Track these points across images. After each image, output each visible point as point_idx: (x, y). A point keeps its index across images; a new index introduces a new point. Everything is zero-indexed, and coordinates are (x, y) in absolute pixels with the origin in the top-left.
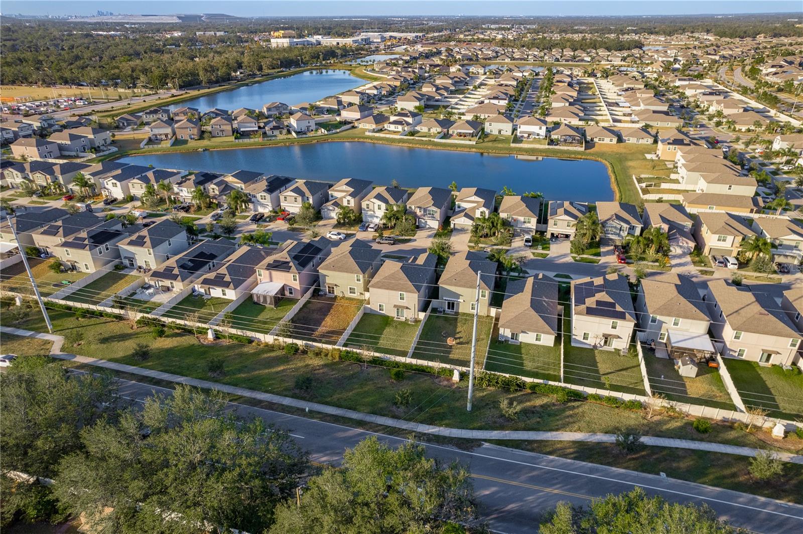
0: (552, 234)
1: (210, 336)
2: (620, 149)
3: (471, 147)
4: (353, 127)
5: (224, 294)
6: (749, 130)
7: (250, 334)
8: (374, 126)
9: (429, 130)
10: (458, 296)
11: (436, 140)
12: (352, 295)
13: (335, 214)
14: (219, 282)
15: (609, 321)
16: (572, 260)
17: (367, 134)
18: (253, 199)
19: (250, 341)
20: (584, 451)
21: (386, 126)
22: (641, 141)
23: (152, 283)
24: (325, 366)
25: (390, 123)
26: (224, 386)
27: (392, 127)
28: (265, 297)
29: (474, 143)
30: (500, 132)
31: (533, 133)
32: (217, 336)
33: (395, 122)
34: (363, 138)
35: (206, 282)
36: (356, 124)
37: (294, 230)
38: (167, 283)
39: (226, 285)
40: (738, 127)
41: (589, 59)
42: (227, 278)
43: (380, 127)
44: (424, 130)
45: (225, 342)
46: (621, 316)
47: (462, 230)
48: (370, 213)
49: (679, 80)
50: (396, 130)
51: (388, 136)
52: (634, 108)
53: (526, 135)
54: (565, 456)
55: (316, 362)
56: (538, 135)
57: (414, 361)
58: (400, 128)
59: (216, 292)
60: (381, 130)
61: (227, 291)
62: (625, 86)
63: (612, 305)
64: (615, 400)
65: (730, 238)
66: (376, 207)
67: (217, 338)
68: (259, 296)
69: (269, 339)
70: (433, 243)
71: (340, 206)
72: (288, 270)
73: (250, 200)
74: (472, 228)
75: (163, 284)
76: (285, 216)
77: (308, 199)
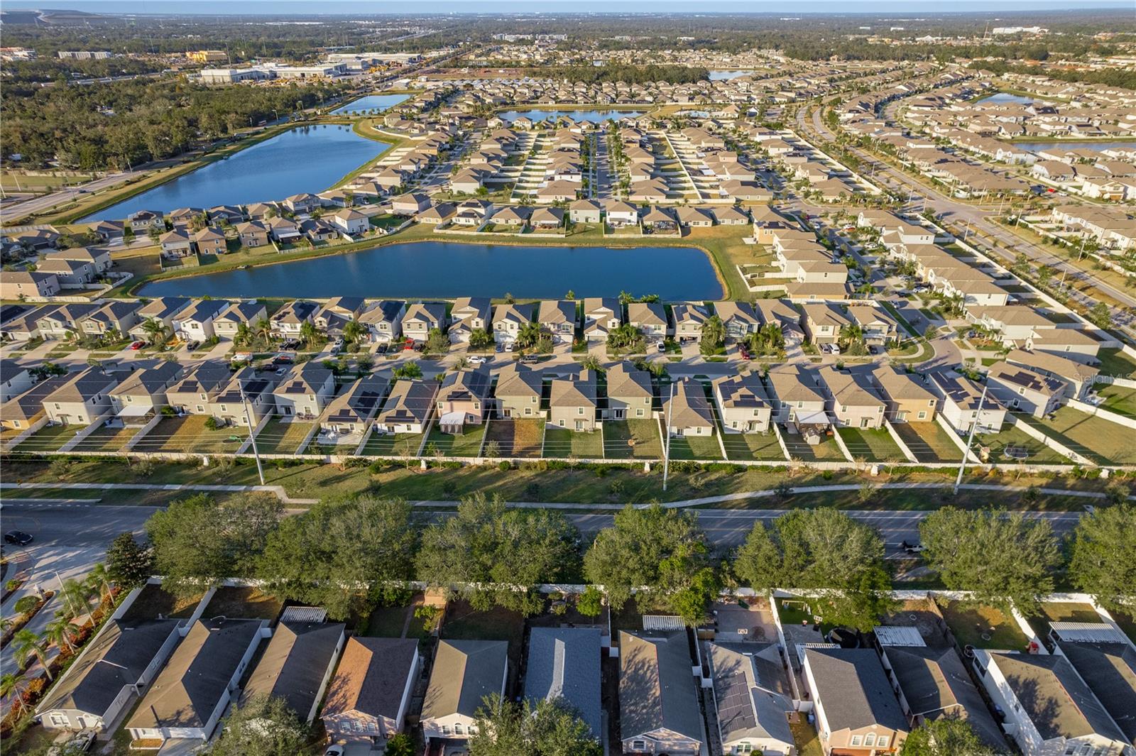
0: (681, 339)
1: (423, 466)
2: (715, 233)
3: (561, 241)
4: (414, 223)
5: (409, 429)
6: (835, 201)
7: (459, 459)
8: (440, 221)
9: (507, 222)
10: (625, 405)
11: (520, 235)
12: (530, 416)
13: (466, 338)
14: (401, 417)
15: (751, 411)
16: (704, 361)
17: (436, 231)
18: (371, 329)
19: (462, 465)
20: (753, 503)
21: (454, 219)
22: (736, 222)
23: (330, 428)
24: (537, 475)
25: (459, 216)
27: (462, 221)
28: (453, 427)
29: (564, 236)
30: (587, 220)
31: (624, 220)
32: (429, 465)
33: (464, 215)
34: (433, 237)
35: (388, 420)
36: (417, 219)
37: (428, 358)
38: (347, 425)
39: (411, 420)
40: (825, 198)
42: (409, 414)
43: (447, 221)
44: (501, 222)
45: (439, 470)
46: (760, 405)
47: (596, 342)
48: (502, 333)
49: (760, 134)
50: (466, 223)
51: (461, 232)
52: (720, 177)
53: (616, 223)
54: (742, 508)
55: (527, 474)
56: (629, 221)
57: (610, 461)
58: (472, 221)
59: (401, 428)
60: (448, 226)
61: (412, 426)
62: (704, 145)
63: (753, 397)
64: (767, 467)
65: (831, 328)
66: (509, 326)
67: (429, 467)
68: (446, 427)
69: (479, 461)
70: (575, 358)
71: (469, 329)
72: (469, 399)
73: (367, 330)
74: (607, 339)
75: (342, 427)
76: (412, 345)
77: (433, 324)
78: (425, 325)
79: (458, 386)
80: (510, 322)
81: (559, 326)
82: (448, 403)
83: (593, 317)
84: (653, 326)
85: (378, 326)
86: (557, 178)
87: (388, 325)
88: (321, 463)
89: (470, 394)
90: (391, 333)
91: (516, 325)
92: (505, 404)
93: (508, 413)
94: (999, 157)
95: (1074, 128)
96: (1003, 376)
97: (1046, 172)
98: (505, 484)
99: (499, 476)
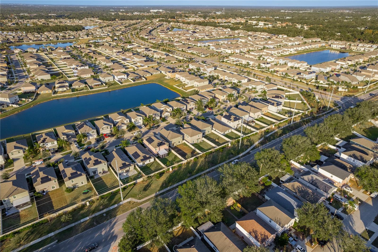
0: (190, 109)
1: (171, 170)
4: (39, 94)
5: (150, 161)
7: (180, 163)
8: (50, 91)
9: (79, 87)
10: (205, 130)
11: (90, 90)
12: (180, 143)
13: (125, 127)
14: (145, 158)
15: (238, 121)
16: (201, 114)
17: (51, 95)
18: (86, 135)
20: (261, 144)
21: (56, 90)
22: (157, 73)
23: (121, 172)
24: (205, 158)
25: (58, 88)
27: (61, 89)
28: (165, 155)
29: (107, 87)
30: (109, 80)
33: (60, 87)
34: (52, 98)
35: (142, 160)
36: (38, 92)
37: (118, 138)
38: (128, 168)
39: (150, 158)
40: (172, 62)
41: (73, 37)
42: (147, 156)
44: (77, 87)
45: (176, 169)
46: (239, 119)
47: (167, 117)
48: (137, 122)
49: (130, 45)
50: (63, 90)
51: (62, 94)
52: (133, 60)
53: (120, 80)
54: (260, 146)
55: (202, 159)
56: (124, 78)
57: (220, 147)
58: (65, 89)
59: (147, 162)
60: (55, 92)
63: (236, 117)
65: (225, 96)
66: (139, 119)
68: (163, 156)
69: (185, 162)
70: (166, 123)
71: (125, 124)
72: (164, 144)
74: (170, 115)
75: (126, 170)
77: (111, 126)
78: (109, 127)
79: (157, 141)
80: (139, 117)
82: (158, 148)
83: (162, 109)
84: (182, 107)
85: (90, 132)
86: (79, 68)
88: (135, 184)
89: (163, 142)
90: (95, 133)
91: (141, 118)
92: (173, 142)
93: (173, 145)
94: (199, 45)
95: (205, 36)
96: (273, 97)
97: (214, 48)
98: (200, 165)
99: (195, 163)
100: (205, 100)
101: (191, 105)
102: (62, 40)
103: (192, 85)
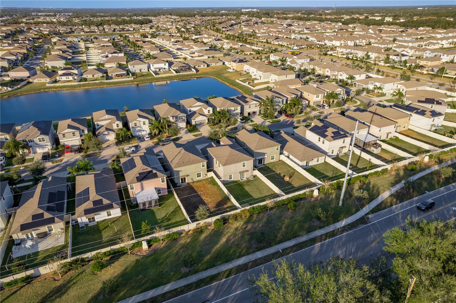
0: (249, 114)
1: (145, 246)
2: (209, 70)
3: (131, 81)
4: (29, 83)
5: (109, 215)
6: (250, 54)
7: (175, 230)
8: (48, 80)
9: (93, 76)
10: (264, 154)
11: (105, 81)
13: (111, 137)
14: (98, 207)
15: (342, 141)
16: (270, 123)
17: (48, 85)
18: (30, 144)
19: (180, 233)
20: (397, 198)
21: (58, 78)
22: (217, 64)
23: (25, 237)
24: (247, 223)
25: (61, 75)
26: (206, 271)
27: (64, 78)
28: (150, 203)
29: (132, 79)
30: (140, 70)
31: (162, 68)
32: (149, 243)
33: (64, 75)
35: (87, 212)
36: (30, 80)
37: (88, 156)
38: (44, 229)
39: (110, 207)
41: (132, 29)
42: (106, 202)
43: (53, 79)
44: (89, 77)
45: (162, 245)
46: (346, 136)
47: (201, 124)
48: (138, 129)
50: (68, 80)
51: (64, 84)
52: (192, 50)
53: (158, 70)
55: (238, 224)
56: (165, 69)
58: (71, 78)
59: (101, 216)
60: (56, 82)
61: (112, 211)
63: (338, 132)
64: (376, 173)
66: (142, 123)
67: (150, 246)
68: (144, 204)
69: (192, 226)
70: (194, 135)
71: (112, 130)
72: (155, 176)
73: (27, 145)
74: (207, 121)
75: (38, 232)
76: (69, 149)
77: (83, 131)
78: (77, 133)
79: (140, 167)
80: (142, 120)
81: (176, 117)
82: (139, 184)
83: (193, 109)
84: (233, 109)
85: (36, 140)
86: (110, 55)
87: (47, 138)
88: (28, 280)
89: (154, 171)
90: (49, 144)
91: (147, 121)
92: (181, 174)
93: (183, 180)
94: (293, 37)
95: (305, 29)
98: (228, 240)
99: (217, 234)
100: (281, 100)
101: (252, 106)
102: (118, 32)
103: (266, 80)
